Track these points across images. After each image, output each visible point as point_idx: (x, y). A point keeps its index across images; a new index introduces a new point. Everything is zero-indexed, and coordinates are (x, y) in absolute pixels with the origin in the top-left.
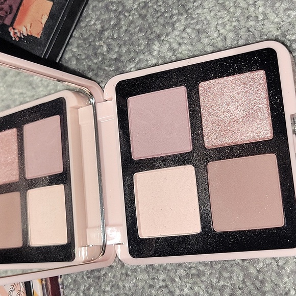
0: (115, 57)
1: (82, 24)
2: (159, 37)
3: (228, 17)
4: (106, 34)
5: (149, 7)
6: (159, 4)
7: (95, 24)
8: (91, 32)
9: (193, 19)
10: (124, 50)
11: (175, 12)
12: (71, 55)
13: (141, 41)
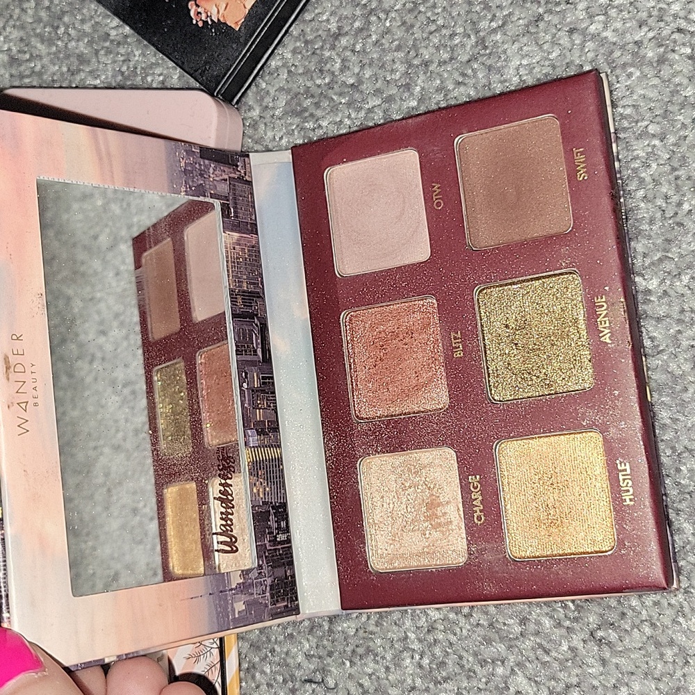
0: (351, 81)
1: (308, 16)
2: (426, 64)
3: (538, 58)
4: (344, 41)
5: (420, 12)
6: (436, 11)
7: (328, 20)
8: (320, 32)
9: (485, 48)
10: (368, 73)
11: (460, 30)
12: (280, 63)
13: (397, 65)
